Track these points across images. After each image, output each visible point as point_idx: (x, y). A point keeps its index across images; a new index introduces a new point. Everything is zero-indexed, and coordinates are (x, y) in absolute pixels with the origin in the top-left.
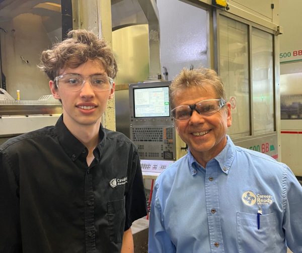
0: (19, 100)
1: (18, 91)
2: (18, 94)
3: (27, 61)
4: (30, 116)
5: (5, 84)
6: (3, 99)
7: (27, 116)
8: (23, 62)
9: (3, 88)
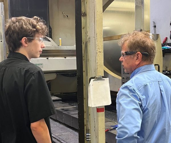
0: (61, 46)
1: (60, 39)
2: (60, 41)
3: (67, 16)
4: (68, 58)
5: (51, 34)
6: (50, 46)
7: (65, 58)
8: (64, 16)
9: (50, 37)
